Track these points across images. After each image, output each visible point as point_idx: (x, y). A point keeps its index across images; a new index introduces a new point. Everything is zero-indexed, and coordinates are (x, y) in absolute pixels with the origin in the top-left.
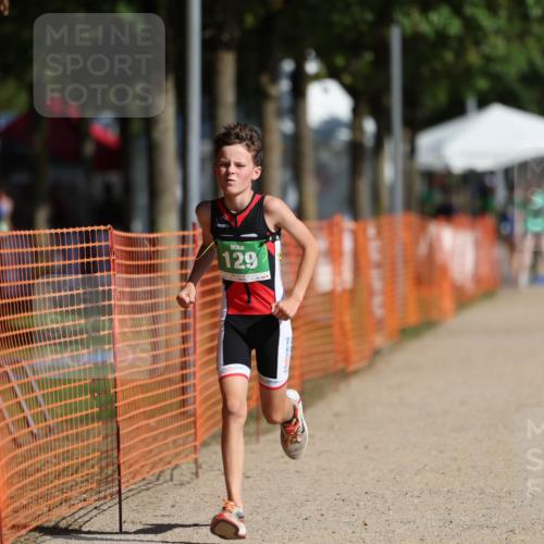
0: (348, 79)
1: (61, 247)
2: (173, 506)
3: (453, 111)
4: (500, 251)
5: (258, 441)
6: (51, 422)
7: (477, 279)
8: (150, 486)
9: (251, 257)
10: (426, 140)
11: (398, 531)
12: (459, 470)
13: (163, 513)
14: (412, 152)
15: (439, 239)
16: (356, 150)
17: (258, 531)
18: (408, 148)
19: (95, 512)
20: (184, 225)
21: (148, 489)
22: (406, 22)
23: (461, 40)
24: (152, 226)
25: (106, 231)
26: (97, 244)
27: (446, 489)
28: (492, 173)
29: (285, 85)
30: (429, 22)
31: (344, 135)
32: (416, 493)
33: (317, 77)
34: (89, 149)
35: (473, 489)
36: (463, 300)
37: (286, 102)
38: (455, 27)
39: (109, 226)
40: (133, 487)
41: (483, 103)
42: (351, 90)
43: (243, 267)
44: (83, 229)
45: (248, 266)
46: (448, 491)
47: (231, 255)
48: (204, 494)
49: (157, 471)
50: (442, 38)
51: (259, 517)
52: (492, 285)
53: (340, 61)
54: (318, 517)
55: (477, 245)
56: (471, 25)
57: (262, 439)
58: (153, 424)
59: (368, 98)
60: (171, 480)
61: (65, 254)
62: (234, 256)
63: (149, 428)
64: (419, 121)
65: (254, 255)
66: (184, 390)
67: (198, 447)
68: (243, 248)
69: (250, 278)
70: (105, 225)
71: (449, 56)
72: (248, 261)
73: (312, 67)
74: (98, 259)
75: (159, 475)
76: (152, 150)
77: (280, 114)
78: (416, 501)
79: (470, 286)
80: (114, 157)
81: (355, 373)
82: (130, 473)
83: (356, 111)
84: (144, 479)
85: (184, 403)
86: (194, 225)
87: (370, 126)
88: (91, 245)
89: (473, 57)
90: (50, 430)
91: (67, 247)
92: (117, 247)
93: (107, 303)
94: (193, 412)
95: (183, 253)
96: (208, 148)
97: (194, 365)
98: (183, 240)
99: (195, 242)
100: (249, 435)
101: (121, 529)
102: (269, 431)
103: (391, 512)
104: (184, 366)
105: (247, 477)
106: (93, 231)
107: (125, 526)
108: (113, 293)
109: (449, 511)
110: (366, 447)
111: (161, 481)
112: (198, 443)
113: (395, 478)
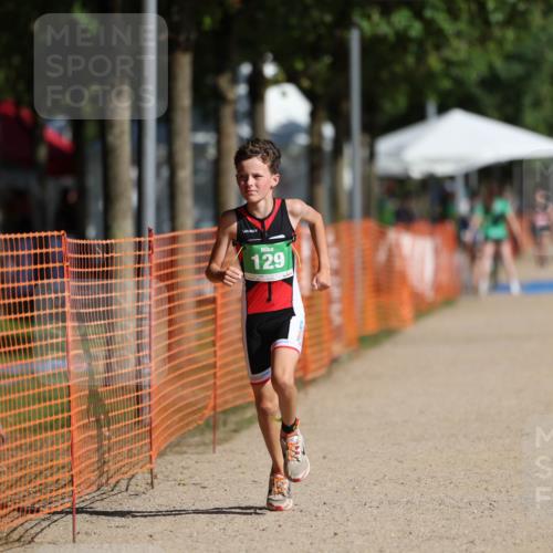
0: (306, 83)
3: (413, 116)
4: (460, 258)
5: (214, 451)
7: (437, 287)
8: (104, 496)
9: (279, 257)
10: (386, 145)
11: (357, 542)
12: (419, 480)
13: (117, 524)
14: (372, 156)
15: (398, 245)
16: (314, 151)
17: (214, 541)
18: (366, 153)
19: (46, 522)
20: (139, 231)
21: (102, 500)
22: (365, 24)
23: (420, 43)
24: (107, 232)
25: (59, 237)
26: (50, 250)
27: (405, 500)
28: (452, 178)
29: (242, 89)
30: (389, 23)
31: (302, 140)
32: (375, 504)
33: (275, 81)
34: (42, 153)
35: (433, 499)
36: (423, 308)
37: (243, 106)
38: (416, 29)
39: (62, 232)
40: (87, 497)
41: (443, 109)
42: (309, 94)
43: (272, 267)
44: (37, 234)
45: (277, 266)
46: (408, 502)
47: (260, 258)
48: (160, 506)
50: (402, 39)
51: (215, 528)
52: (452, 293)
53: (299, 66)
54: (276, 528)
55: (437, 252)
56: (432, 30)
57: (219, 448)
59: (326, 103)
60: (127, 490)
62: (264, 257)
64: (378, 126)
65: (281, 254)
66: (139, 400)
67: (154, 457)
68: (272, 249)
69: (278, 277)
70: (59, 230)
71: (410, 60)
73: (270, 70)
74: (51, 265)
75: (115, 486)
76: (107, 154)
77: (237, 118)
78: (375, 511)
79: (429, 294)
80: (68, 162)
81: (313, 381)
83: (313, 115)
85: (139, 412)
86: (150, 231)
87: (328, 131)
88: (44, 251)
89: (434, 62)
92: (70, 255)
93: (60, 310)
94: (148, 421)
95: (139, 259)
96: (163, 152)
97: (150, 374)
98: (139, 246)
99: (150, 248)
100: (205, 444)
101: (74, 541)
102: (226, 440)
103: (350, 523)
104: (139, 374)
105: (204, 487)
106: (46, 237)
107: (78, 537)
108: (67, 300)
109: (409, 522)
110: (324, 457)
111: (115, 491)
112: (153, 453)
113: (354, 488)
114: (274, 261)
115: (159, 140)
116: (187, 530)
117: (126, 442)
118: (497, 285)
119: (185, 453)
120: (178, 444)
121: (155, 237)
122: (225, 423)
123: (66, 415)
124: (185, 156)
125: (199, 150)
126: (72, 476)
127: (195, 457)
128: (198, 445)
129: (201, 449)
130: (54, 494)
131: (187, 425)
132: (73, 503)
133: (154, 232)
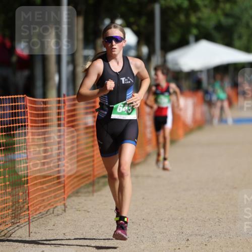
0: (135, 28)
1: (2, 105)
2: (54, 225)
3: (183, 43)
4: (205, 108)
5: (93, 195)
7: (195, 121)
8: (43, 216)
10: (171, 56)
11: (158, 237)
12: (186, 208)
13: (49, 228)
18: (163, 60)
19: (17, 228)
20: (59, 95)
21: (42, 218)
22: (163, 2)
23: (187, 10)
24: (44, 96)
25: (23, 98)
26: (19, 104)
27: (180, 218)
28: (201, 71)
31: (133, 53)
32: (166, 219)
34: (14, 59)
35: (193, 217)
36: (189, 131)
38: (186, 4)
39: (25, 95)
40: (35, 216)
41: (197, 39)
42: (137, 33)
44: (13, 97)
46: (181, 219)
48: (69, 220)
49: (46, 209)
51: (94, 231)
52: (200, 124)
53: (132, 20)
55: (195, 106)
57: (95, 194)
58: (45, 188)
59: (145, 37)
60: (53, 213)
61: (4, 108)
63: (43, 189)
64: (168, 47)
70: (23, 95)
71: (182, 18)
73: (119, 22)
74: (20, 110)
75: (48, 211)
76: (45, 61)
78: (166, 223)
80: (28, 63)
81: (138, 164)
82: (34, 210)
83: (139, 43)
84: (40, 213)
85: (59, 178)
86: (64, 95)
87: (145, 50)
88: (16, 104)
89: (193, 19)
91: (5, 105)
94: (63, 182)
95: (59, 108)
98: (59, 102)
99: (64, 103)
100: (89, 192)
101: (29, 236)
102: (99, 190)
103: (155, 228)
105: (88, 212)
106: (17, 98)
107: (31, 234)
109: (182, 228)
110: (143, 198)
111: (48, 213)
112: (66, 196)
113: (156, 212)
116: (81, 231)
118: (222, 120)
119: (79, 196)
120: (77, 192)
121: (66, 98)
122: (98, 183)
123: (26, 179)
124: (80, 61)
126: (28, 206)
127: (84, 198)
128: (86, 193)
131: (82, 183)
132: (29, 219)
133: (66, 95)
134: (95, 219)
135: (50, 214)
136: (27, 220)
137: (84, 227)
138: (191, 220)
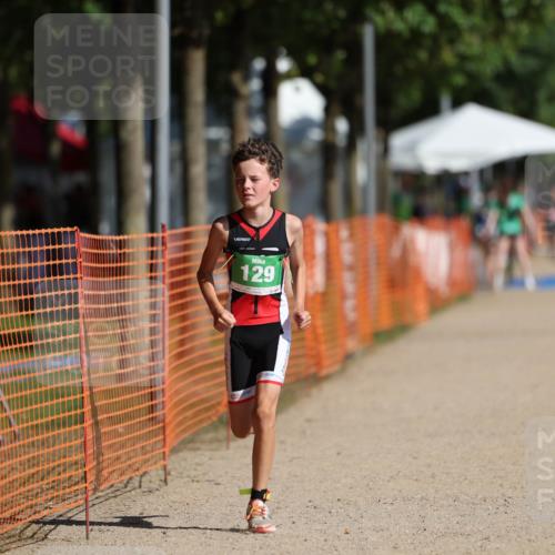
0: (320, 78)
1: (27, 249)
2: (142, 514)
3: (427, 110)
4: (475, 254)
5: (228, 448)
6: (16, 428)
7: (452, 282)
8: (118, 493)
9: (269, 271)
10: (400, 140)
11: (371, 538)
12: (433, 476)
13: (131, 520)
14: (386, 151)
15: (413, 241)
16: (328, 151)
17: (228, 538)
18: (381, 148)
20: (152, 227)
21: (115, 497)
22: (379, 20)
23: (435, 38)
24: (120, 228)
25: (73, 233)
26: (63, 246)
27: (419, 496)
28: (466, 174)
29: (255, 84)
30: (403, 19)
31: (316, 135)
32: (389, 500)
33: (288, 76)
34: (55, 149)
35: (447, 495)
36: (437, 304)
37: (257, 101)
38: (430, 25)
39: (75, 228)
40: (100, 494)
41: (458, 103)
42: (323, 89)
43: (261, 281)
44: (49, 231)
45: (266, 280)
46: (422, 498)
47: (250, 269)
48: (174, 502)
49: (125, 478)
50: (416, 36)
51: (229, 525)
52: (466, 288)
53: (312, 60)
54: (290, 524)
55: (452, 248)
56: (445, 23)
57: (232, 445)
58: (120, 430)
59: (340, 98)
60: (140, 487)
61: (31, 257)
62: (254, 269)
63: (116, 434)
64: (393, 120)
65: (272, 268)
66: (152, 396)
67: (167, 453)
68: (264, 262)
70: (72, 226)
71: (423, 55)
72: (266, 274)
73: (283, 65)
74: (64, 261)
75: (128, 482)
76: (120, 150)
77: (250, 113)
78: (389, 508)
79: (443, 289)
80: (81, 157)
81: (327, 377)
83: (328, 110)
84: (112, 486)
85: (152, 409)
86: (163, 226)
87: (342, 126)
88: (57, 247)
89: (448, 56)
90: (16, 436)
91: (32, 249)
92: (83, 250)
93: (73, 306)
94: (162, 417)
95: (152, 255)
96: (177, 148)
97: (163, 370)
98: (152, 242)
99: (164, 244)
100: (219, 441)
101: (87, 538)
103: (364, 520)
104: (152, 371)
105: (218, 484)
106: (59, 233)
107: (92, 534)
108: (80, 296)
109: (423, 518)
110: (339, 454)
111: (128, 489)
112: (167, 450)
113: (368, 485)
114: (264, 274)
115: (172, 136)
117: (139, 438)
118: (512, 280)
119: (198, 449)
120: (192, 441)
121: (168, 232)
123: (79, 411)
124: (199, 152)
125: (212, 145)
126: (85, 472)
127: (208, 454)
128: (211, 441)
129: (214, 446)
130: (68, 490)
131: (201, 421)
132: (86, 500)
133: (167, 227)
134: (231, 500)
135: (134, 489)
136: (82, 502)
137: (207, 516)
138: (445, 502)
